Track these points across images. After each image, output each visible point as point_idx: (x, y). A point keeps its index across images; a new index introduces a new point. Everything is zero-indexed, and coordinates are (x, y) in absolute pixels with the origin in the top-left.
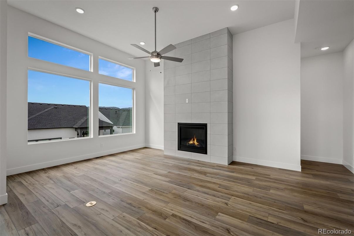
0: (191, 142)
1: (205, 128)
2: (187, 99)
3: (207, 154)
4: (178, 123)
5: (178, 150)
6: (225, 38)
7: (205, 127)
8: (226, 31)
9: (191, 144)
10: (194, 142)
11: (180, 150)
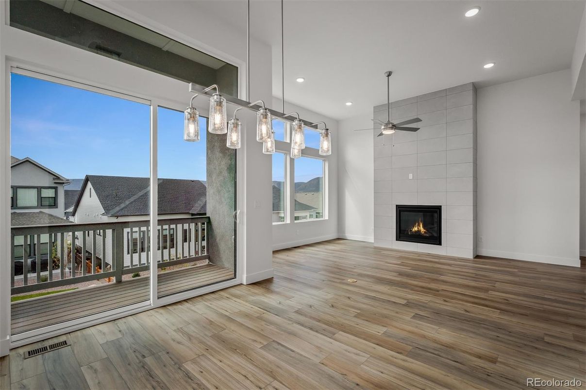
0: (416, 229)
1: (438, 212)
2: (410, 175)
3: (441, 245)
4: (397, 205)
5: (396, 240)
6: (469, 97)
7: (438, 210)
8: (471, 88)
9: (416, 232)
10: (419, 228)
11: (398, 240)
